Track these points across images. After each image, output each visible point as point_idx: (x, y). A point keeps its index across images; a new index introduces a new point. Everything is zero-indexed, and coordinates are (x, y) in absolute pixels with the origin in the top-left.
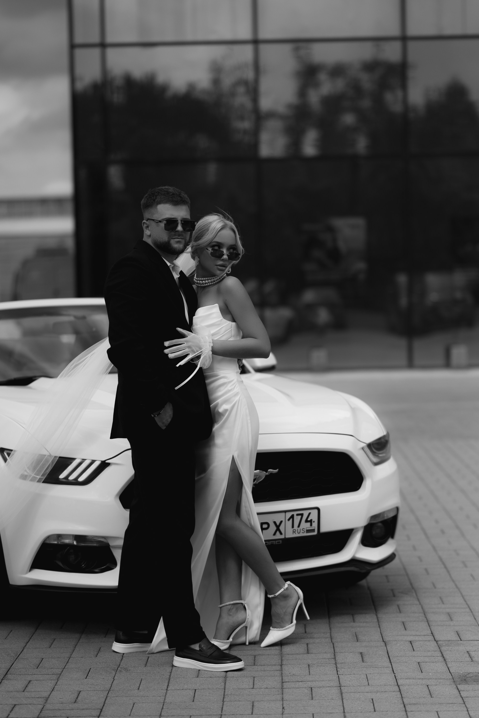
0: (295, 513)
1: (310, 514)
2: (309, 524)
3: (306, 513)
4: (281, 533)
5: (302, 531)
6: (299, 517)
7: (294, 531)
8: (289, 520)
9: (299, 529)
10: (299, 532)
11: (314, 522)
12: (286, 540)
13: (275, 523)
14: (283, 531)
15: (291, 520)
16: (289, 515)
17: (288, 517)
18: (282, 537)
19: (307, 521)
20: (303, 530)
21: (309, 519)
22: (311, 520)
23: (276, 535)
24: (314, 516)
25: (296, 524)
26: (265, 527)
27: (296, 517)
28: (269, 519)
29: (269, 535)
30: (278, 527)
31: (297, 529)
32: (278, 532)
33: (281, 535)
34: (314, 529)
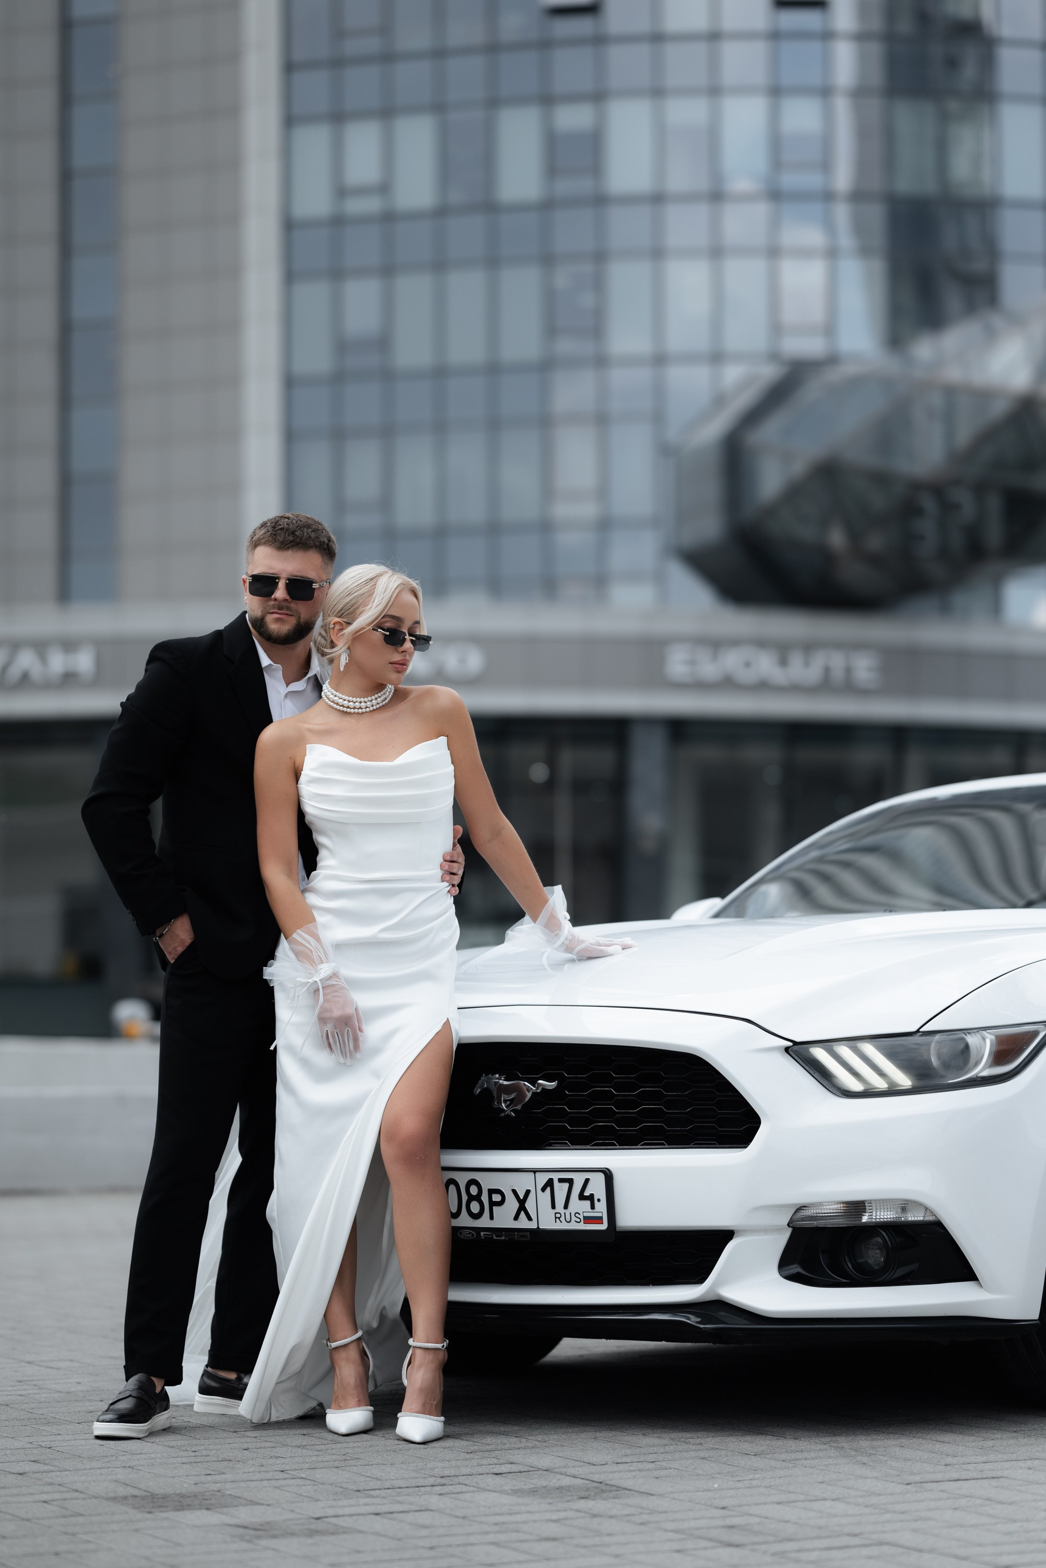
0: (555, 1177)
1: (587, 1181)
2: (588, 1203)
3: (579, 1180)
4: (530, 1218)
5: (574, 1218)
6: (566, 1185)
7: (558, 1215)
8: (543, 1189)
9: (567, 1212)
10: (568, 1219)
11: (599, 1200)
12: (538, 1232)
13: (514, 1192)
14: (533, 1215)
15: (548, 1189)
16: (542, 1179)
17: (541, 1184)
18: (533, 1225)
19: (582, 1197)
20: (577, 1215)
21: (587, 1193)
22: (592, 1196)
23: (518, 1220)
24: (597, 1187)
25: (560, 1201)
26: (497, 1198)
27: (559, 1186)
28: (505, 1183)
29: (504, 1218)
30: (522, 1203)
31: (562, 1211)
32: (522, 1213)
33: (530, 1222)
34: (601, 1218)
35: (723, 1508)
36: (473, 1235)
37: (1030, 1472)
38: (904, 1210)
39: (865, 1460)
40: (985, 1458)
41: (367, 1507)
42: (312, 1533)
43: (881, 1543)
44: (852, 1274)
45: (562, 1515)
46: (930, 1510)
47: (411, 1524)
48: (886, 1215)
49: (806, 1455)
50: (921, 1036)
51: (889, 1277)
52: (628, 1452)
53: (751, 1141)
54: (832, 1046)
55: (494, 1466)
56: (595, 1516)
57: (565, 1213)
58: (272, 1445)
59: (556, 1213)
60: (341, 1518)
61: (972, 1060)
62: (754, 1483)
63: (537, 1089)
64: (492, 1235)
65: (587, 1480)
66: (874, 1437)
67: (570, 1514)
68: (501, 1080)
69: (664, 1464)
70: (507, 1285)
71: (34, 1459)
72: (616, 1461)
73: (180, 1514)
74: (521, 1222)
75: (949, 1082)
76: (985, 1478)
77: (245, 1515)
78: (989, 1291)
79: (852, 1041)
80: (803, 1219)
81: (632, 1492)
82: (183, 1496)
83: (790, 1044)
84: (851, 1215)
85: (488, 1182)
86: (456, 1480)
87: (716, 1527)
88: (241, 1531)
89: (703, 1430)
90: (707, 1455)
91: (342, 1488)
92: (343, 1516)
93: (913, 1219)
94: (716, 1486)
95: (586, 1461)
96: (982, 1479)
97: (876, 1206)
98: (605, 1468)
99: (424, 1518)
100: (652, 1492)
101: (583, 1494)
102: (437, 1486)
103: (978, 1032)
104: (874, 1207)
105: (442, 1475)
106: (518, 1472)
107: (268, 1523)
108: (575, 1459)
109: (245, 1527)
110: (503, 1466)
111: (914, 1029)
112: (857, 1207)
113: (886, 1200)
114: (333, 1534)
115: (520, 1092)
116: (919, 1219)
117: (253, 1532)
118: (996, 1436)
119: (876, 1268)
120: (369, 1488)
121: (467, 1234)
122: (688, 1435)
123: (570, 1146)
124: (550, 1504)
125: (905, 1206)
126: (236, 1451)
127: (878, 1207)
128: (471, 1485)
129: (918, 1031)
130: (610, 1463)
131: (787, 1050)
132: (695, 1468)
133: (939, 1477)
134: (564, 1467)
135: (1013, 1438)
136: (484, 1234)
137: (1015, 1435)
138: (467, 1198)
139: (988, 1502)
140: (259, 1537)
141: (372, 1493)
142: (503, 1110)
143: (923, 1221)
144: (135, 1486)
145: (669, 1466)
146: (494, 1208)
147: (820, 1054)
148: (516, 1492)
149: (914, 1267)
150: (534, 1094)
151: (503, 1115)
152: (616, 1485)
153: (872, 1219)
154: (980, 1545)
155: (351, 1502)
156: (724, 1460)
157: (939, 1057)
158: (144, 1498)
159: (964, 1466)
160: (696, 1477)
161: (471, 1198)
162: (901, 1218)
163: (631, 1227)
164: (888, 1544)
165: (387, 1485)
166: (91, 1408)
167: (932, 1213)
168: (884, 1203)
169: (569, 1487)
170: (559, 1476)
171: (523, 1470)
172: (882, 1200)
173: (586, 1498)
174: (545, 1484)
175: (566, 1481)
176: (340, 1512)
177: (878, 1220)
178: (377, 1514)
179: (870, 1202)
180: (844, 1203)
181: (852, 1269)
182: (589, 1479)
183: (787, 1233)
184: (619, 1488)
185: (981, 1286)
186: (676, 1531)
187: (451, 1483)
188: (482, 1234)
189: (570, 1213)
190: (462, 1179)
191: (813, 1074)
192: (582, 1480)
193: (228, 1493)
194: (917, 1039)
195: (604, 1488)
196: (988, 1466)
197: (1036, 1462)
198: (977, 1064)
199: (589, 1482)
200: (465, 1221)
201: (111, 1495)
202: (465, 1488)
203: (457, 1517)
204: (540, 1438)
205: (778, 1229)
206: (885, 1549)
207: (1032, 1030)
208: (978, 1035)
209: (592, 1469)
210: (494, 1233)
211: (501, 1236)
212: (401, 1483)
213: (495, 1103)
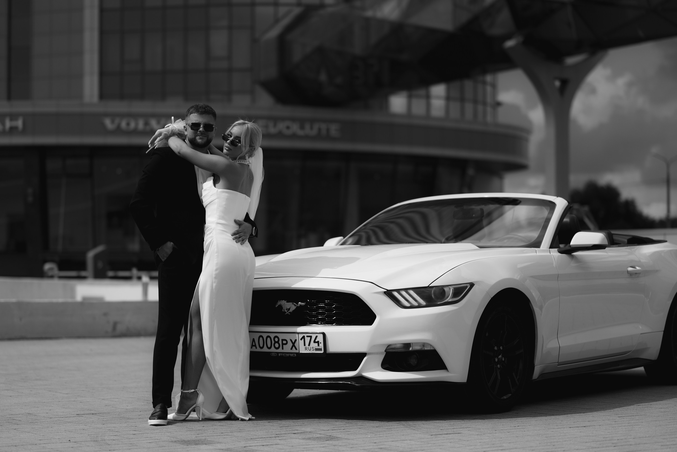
0: (306, 335)
1: (317, 337)
2: (317, 344)
3: (314, 336)
4: (296, 349)
6: (309, 338)
7: (306, 348)
8: (301, 339)
9: (310, 347)
10: (310, 349)
11: (321, 343)
12: (299, 355)
13: (291, 340)
14: (297, 348)
15: (303, 340)
16: (301, 336)
17: (300, 338)
18: (297, 351)
19: (315, 342)
20: (313, 348)
21: (316, 341)
22: (318, 342)
23: (292, 349)
24: (320, 338)
25: (307, 344)
26: (285, 342)
27: (307, 338)
28: (287, 337)
29: (287, 349)
31: (308, 347)
32: (294, 347)
33: (296, 350)
34: (321, 349)
35: (375, 443)
36: (276, 355)
37: (470, 431)
38: (423, 346)
39: (414, 428)
40: (453, 427)
41: (258, 444)
45: (324, 445)
46: (443, 443)
47: (276, 449)
48: (418, 348)
49: (393, 427)
50: (429, 288)
51: (418, 368)
53: (373, 323)
54: (400, 292)
55: (292, 431)
56: (335, 446)
60: (252, 447)
61: (446, 296)
62: (381, 435)
63: (298, 305)
64: (282, 355)
66: (413, 422)
67: (326, 445)
68: (285, 302)
69: (348, 430)
71: (134, 430)
72: (332, 430)
73: (196, 446)
75: (439, 303)
76: (456, 433)
77: (219, 446)
78: (450, 373)
79: (406, 290)
80: (390, 349)
81: (342, 439)
82: (194, 441)
83: (386, 290)
84: (405, 348)
85: (281, 337)
86: (282, 435)
87: (376, 448)
89: (355, 420)
90: (361, 427)
91: (246, 438)
92: (252, 446)
93: (426, 349)
94: (369, 436)
95: (321, 429)
96: (455, 433)
98: (329, 431)
99: (279, 447)
100: (349, 439)
101: (326, 439)
102: (277, 437)
104: (414, 345)
108: (317, 429)
109: (223, 450)
110: (295, 431)
111: (427, 285)
112: (407, 345)
115: (293, 306)
119: (414, 365)
121: (274, 354)
122: (351, 421)
123: (309, 325)
124: (317, 442)
126: (201, 428)
131: (385, 292)
132: (359, 431)
133: (441, 433)
134: (315, 431)
135: (459, 421)
139: (460, 440)
141: (257, 439)
142: (286, 312)
143: (429, 350)
144: (176, 438)
145: (350, 431)
146: (284, 346)
147: (396, 294)
148: (304, 439)
149: (426, 365)
150: (297, 307)
151: (286, 314)
152: (336, 436)
153: (413, 349)
155: (252, 442)
156: (367, 429)
157: (435, 296)
159: (447, 430)
160: (361, 434)
161: (275, 342)
162: (422, 349)
163: (332, 352)
167: (433, 347)
168: (417, 344)
169: (320, 437)
170: (315, 434)
171: (302, 432)
174: (312, 436)
175: (318, 436)
176: (251, 445)
177: (415, 350)
178: (263, 446)
179: (412, 343)
180: (403, 344)
181: (405, 366)
183: (385, 353)
184: (337, 438)
185: (448, 371)
188: (279, 354)
190: (272, 336)
191: (394, 301)
192: (324, 435)
193: (209, 440)
195: (332, 438)
196: (455, 430)
197: (470, 429)
198: (448, 297)
199: (326, 436)
200: (273, 350)
201: (170, 441)
202: (287, 438)
203: (290, 446)
205: (381, 353)
207: (465, 286)
208: (448, 287)
209: (326, 432)
210: (284, 354)
211: (286, 355)
212: (264, 437)
213: (283, 311)
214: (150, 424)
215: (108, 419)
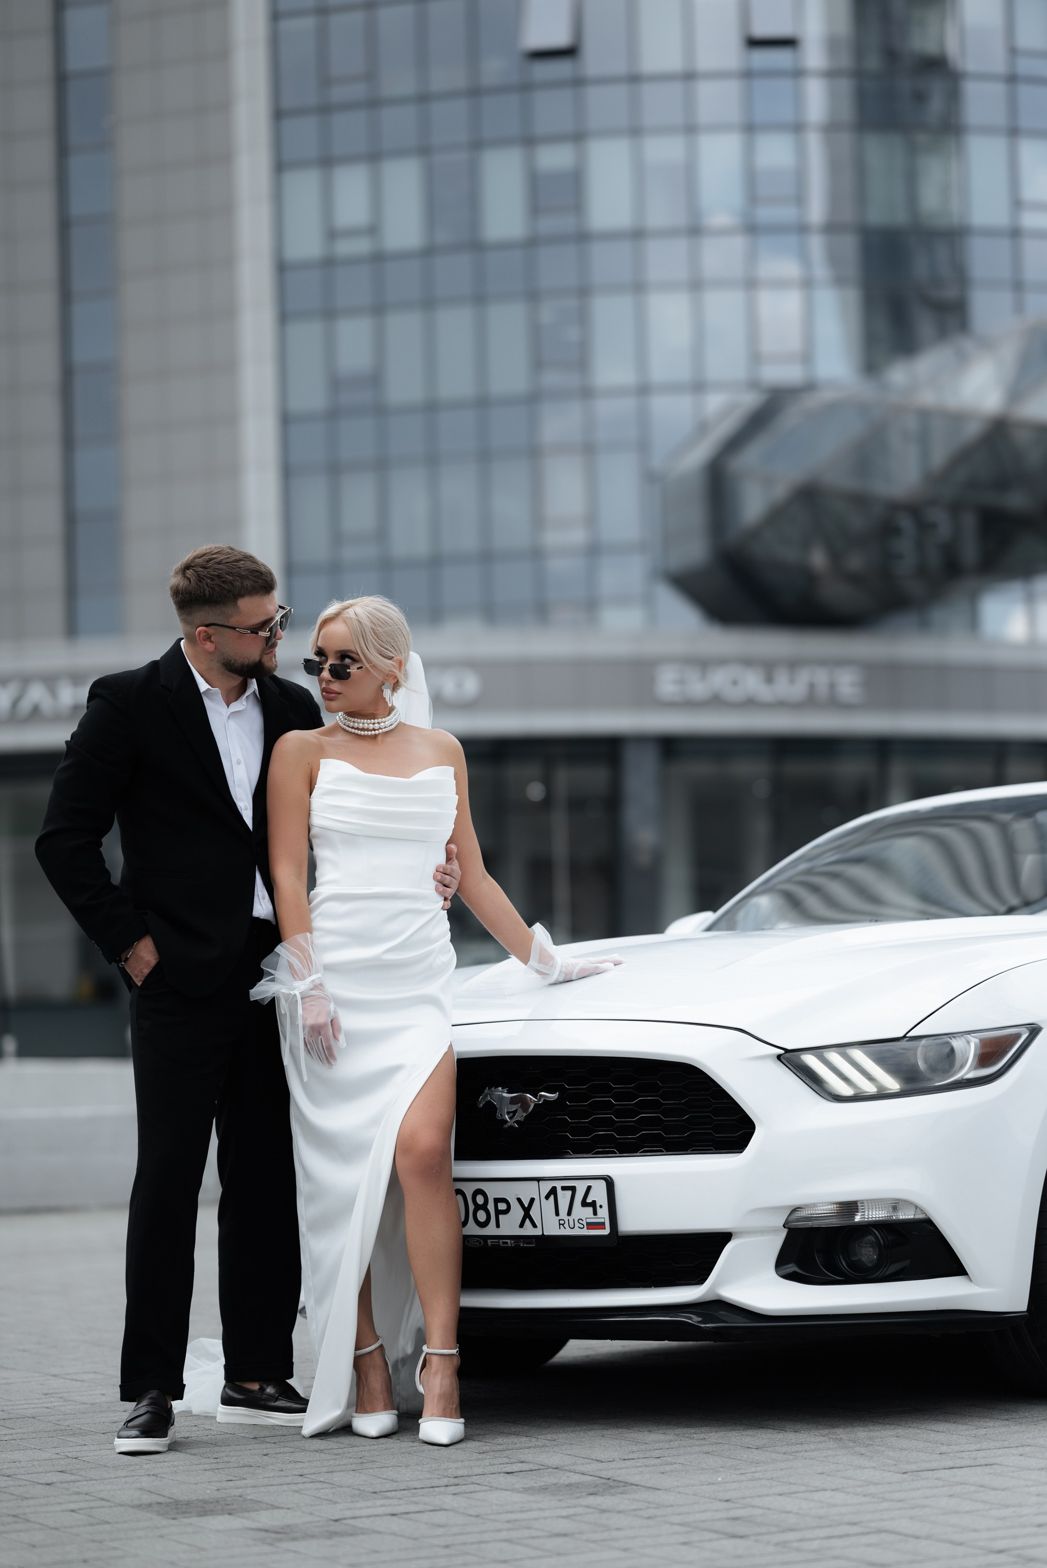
0: (559, 1185)
1: (589, 1188)
2: (590, 1209)
3: (581, 1187)
4: (535, 1226)
5: (577, 1224)
6: (569, 1193)
7: (562, 1222)
8: (547, 1197)
9: (571, 1218)
10: (571, 1225)
11: (601, 1206)
12: (543, 1238)
13: (519, 1200)
14: (537, 1220)
15: (552, 1197)
16: (546, 1187)
17: (544, 1194)
18: (537, 1232)
19: (584, 1204)
20: (580, 1221)
21: (589, 1200)
22: (594, 1203)
23: (524, 1227)
24: (599, 1194)
25: (563, 1208)
26: (503, 1207)
27: (562, 1194)
28: (510, 1192)
29: (510, 1226)
30: (527, 1211)
31: (566, 1218)
32: (528, 1221)
33: (535, 1229)
34: (603, 1224)
35: (727, 1501)
36: (480, 1243)
37: (1022, 1458)
38: (895, 1208)
39: (863, 1450)
40: (978, 1446)
41: (384, 1508)
42: (331, 1535)
43: (879, 1531)
44: (846, 1271)
45: (572, 1511)
46: (926, 1497)
47: (426, 1523)
48: (878, 1214)
49: (806, 1447)
50: (908, 1041)
51: (882, 1273)
52: (635, 1448)
53: (746, 1146)
54: (823, 1053)
55: (505, 1465)
56: (603, 1511)
57: (568, 1220)
58: (290, 1451)
59: (560, 1220)
60: (359, 1520)
61: (958, 1063)
62: (756, 1475)
63: (539, 1101)
64: (499, 1242)
65: (596, 1476)
66: (871, 1428)
67: (579, 1510)
68: (504, 1092)
69: (669, 1459)
70: (514, 1290)
71: (61, 1470)
72: (623, 1458)
73: (204, 1519)
74: (526, 1229)
75: (936, 1084)
76: (979, 1466)
77: (265, 1519)
78: (978, 1284)
79: (841, 1047)
80: (798, 1220)
81: (639, 1487)
82: (205, 1502)
83: (782, 1052)
84: (844, 1215)
85: (492, 1191)
86: (470, 1480)
87: (720, 1520)
88: (263, 1534)
89: (706, 1426)
90: (711, 1450)
91: (359, 1490)
92: (360, 1517)
93: (904, 1217)
94: (720, 1479)
95: (594, 1458)
96: (976, 1466)
97: (868, 1206)
98: (613, 1465)
99: (439, 1517)
100: (658, 1487)
101: (591, 1490)
102: (451, 1486)
103: (962, 1035)
104: (866, 1207)
105: (455, 1476)
106: (529, 1471)
107: (288, 1526)
108: (584, 1456)
109: (266, 1531)
110: (514, 1465)
111: (901, 1035)
112: (850, 1207)
113: (877, 1200)
114: (351, 1535)
115: (525, 1104)
116: (909, 1217)
117: (274, 1535)
118: (988, 1424)
119: (870, 1265)
120: (385, 1490)
121: (474, 1242)
122: (692, 1431)
123: (572, 1155)
124: (560, 1500)
125: (896, 1205)
126: (257, 1457)
127: (870, 1207)
128: (483, 1484)
129: (905, 1036)
130: (617, 1459)
131: (779, 1057)
132: (699, 1463)
133: (934, 1465)
134: (574, 1464)
135: (1005, 1426)
136: (491, 1242)
137: (1007, 1422)
138: (474, 1207)
139: (981, 1489)
140: (280, 1540)
141: (389, 1494)
142: (507, 1121)
143: (913, 1219)
144: (160, 1493)
145: (674, 1461)
146: (500, 1216)
147: (810, 1060)
148: (526, 1490)
149: (906, 1263)
150: (536, 1106)
151: (506, 1126)
152: (623, 1481)
153: (865, 1218)
154: (975, 1530)
155: (369, 1503)
156: (727, 1454)
157: (926, 1060)
158: (168, 1505)
159: (958, 1455)
160: (701, 1471)
161: (478, 1207)
162: (892, 1216)
163: (633, 1231)
164: (886, 1531)
165: (403, 1486)
166: (116, 1419)
167: (922, 1211)
168: (876, 1203)
169: (578, 1483)
170: (568, 1474)
171: (533, 1468)
172: (874, 1200)
173: (595, 1494)
174: (555, 1482)
175: (575, 1478)
176: (358, 1513)
177: (870, 1219)
178: (394, 1515)
179: (862, 1202)
180: (837, 1203)
181: (846, 1267)
182: (598, 1475)
183: (783, 1234)
184: (626, 1484)
185: (971, 1280)
186: (682, 1524)
187: (464, 1483)
188: (489, 1241)
189: (574, 1220)
190: (469, 1189)
191: (804, 1080)
192: (591, 1477)
193: (249, 1497)
194: (903, 1044)
195: (612, 1483)
196: (981, 1453)
197: (1028, 1449)
198: (962, 1067)
199: (597, 1478)
200: (472, 1229)
201: (136, 1502)
202: (478, 1488)
203: (471, 1516)
204: (549, 1437)
205: (774, 1231)
206: (884, 1536)
207: (1014, 1033)
208: (962, 1038)
209: (601, 1466)
210: (501, 1241)
211: (507, 1243)
212: (417, 1484)
213: (498, 1115)
214: (118, 1451)
215: (15, 1437)
